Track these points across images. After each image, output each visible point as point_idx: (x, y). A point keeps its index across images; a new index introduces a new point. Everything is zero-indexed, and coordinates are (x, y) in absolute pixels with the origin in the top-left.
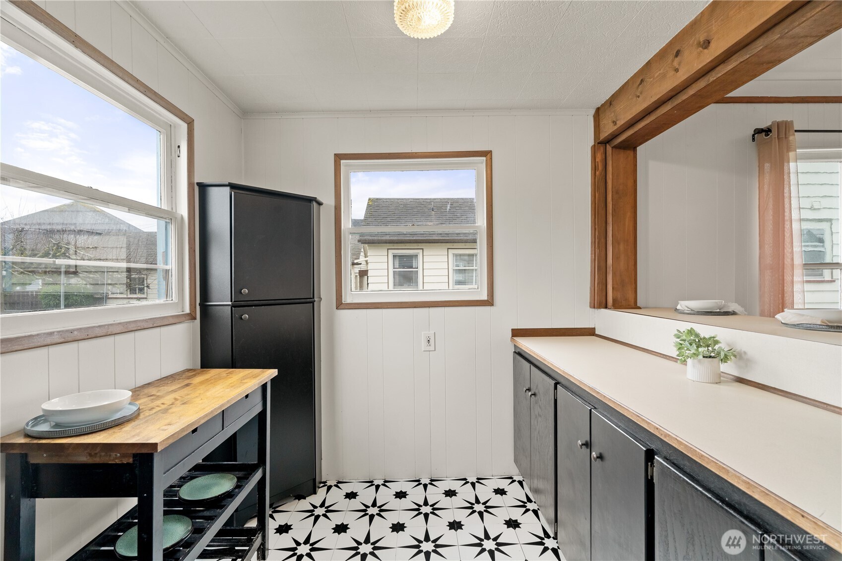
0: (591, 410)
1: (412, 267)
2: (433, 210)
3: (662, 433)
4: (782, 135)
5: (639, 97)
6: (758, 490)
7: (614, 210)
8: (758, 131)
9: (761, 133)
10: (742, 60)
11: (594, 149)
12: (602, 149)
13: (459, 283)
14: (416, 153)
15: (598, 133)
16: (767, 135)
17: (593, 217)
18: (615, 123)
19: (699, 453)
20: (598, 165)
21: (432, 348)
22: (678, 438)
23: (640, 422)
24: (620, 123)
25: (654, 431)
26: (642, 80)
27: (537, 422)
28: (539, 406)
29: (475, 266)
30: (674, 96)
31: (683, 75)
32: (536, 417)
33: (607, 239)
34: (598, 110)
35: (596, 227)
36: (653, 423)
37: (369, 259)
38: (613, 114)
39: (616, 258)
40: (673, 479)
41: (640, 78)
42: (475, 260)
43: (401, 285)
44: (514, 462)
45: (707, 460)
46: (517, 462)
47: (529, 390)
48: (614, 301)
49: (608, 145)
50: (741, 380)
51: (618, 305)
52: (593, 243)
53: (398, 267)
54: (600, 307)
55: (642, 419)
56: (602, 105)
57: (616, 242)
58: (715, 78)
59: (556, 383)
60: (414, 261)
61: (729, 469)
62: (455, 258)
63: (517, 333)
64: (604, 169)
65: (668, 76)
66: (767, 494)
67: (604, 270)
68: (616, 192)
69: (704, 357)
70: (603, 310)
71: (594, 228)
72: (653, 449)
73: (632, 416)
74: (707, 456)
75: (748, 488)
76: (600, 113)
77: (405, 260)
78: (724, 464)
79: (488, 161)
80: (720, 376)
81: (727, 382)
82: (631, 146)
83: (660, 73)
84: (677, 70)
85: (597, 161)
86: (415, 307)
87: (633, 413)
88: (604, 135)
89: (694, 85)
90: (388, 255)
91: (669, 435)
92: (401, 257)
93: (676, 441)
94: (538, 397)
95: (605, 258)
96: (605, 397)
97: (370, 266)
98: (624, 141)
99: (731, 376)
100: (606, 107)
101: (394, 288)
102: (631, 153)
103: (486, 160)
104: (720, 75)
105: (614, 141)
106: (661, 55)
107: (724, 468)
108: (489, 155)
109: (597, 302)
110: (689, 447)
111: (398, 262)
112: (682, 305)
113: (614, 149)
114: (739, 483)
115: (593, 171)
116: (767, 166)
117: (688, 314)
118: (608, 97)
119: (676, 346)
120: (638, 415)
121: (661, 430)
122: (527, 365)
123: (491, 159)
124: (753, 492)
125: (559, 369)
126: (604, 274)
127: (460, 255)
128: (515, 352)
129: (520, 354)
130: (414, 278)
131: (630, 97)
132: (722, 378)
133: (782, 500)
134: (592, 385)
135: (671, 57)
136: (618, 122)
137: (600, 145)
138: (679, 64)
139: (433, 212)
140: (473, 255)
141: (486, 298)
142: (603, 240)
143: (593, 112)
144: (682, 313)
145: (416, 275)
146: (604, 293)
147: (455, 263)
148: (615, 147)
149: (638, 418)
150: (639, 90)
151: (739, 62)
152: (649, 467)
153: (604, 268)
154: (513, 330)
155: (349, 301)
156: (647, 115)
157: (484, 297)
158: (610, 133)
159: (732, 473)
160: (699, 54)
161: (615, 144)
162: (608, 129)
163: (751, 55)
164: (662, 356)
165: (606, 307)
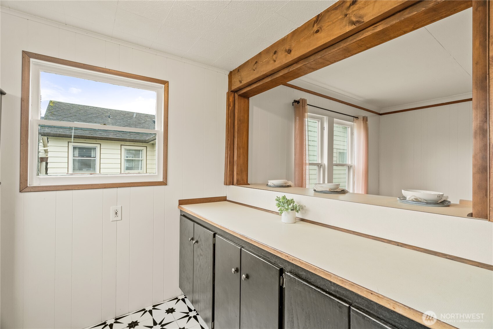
0: (241, 249)
1: (90, 157)
2: (109, 117)
3: (290, 258)
4: (303, 105)
5: (254, 70)
6: (348, 283)
7: (238, 130)
8: (295, 101)
9: (296, 102)
10: (305, 64)
11: (228, 95)
12: (233, 95)
13: (128, 168)
14: (109, 70)
15: (230, 85)
16: (298, 104)
17: (227, 132)
18: (241, 82)
19: (313, 267)
20: (230, 103)
21: (119, 218)
22: (300, 261)
23: (276, 253)
24: (244, 82)
25: (285, 258)
26: (256, 62)
27: (199, 260)
28: (201, 249)
29: (140, 158)
30: (273, 74)
31: (277, 65)
32: (198, 256)
33: (234, 146)
34: (231, 73)
35: (229, 138)
36: (284, 253)
37: (49, 149)
38: (239, 77)
39: (239, 157)
40: (298, 284)
41: (256, 60)
42: (141, 154)
43: (80, 169)
44: (180, 287)
45: (318, 271)
46: (182, 287)
47: (192, 239)
48: (237, 180)
49: (236, 94)
50: (303, 220)
51: (239, 183)
52: (227, 147)
53: (77, 156)
54: (230, 184)
55: (277, 251)
56: (233, 70)
57: (239, 148)
58: (292, 70)
59: (214, 233)
60: (92, 153)
61: (331, 274)
62: (126, 152)
63: (182, 202)
64: (234, 107)
65: (270, 63)
66: (353, 285)
67: (232, 163)
68: (239, 120)
69: (291, 210)
70: (232, 186)
71: (227, 139)
72: (282, 268)
73: (270, 250)
74: (318, 269)
75: (342, 283)
76: (232, 75)
77: (84, 151)
78: (328, 272)
79: (166, 88)
80: (296, 219)
81: (298, 221)
82: (246, 96)
83: (266, 61)
84: (275, 61)
85: (230, 101)
86: (105, 188)
87: (271, 249)
88: (234, 88)
89: (282, 71)
90: (68, 147)
91: (295, 259)
92: (80, 148)
93: (300, 262)
94: (199, 243)
95: (233, 157)
96: (251, 240)
97: (49, 155)
98: (245, 93)
99: (299, 218)
100: (236, 72)
101: (73, 172)
102: (246, 100)
103: (165, 87)
104: (294, 69)
105: (239, 92)
106: (267, 51)
107: (328, 274)
108: (166, 84)
109: (228, 182)
110: (308, 265)
111: (78, 153)
112: (271, 182)
113: (239, 96)
114: (337, 281)
115: (228, 107)
116: (297, 118)
117: (273, 187)
118: (237, 66)
119: (277, 205)
120: (274, 249)
121: (290, 257)
122: (193, 223)
123: (168, 87)
124: (345, 285)
125: (217, 225)
126: (232, 165)
127: (130, 150)
128: (181, 215)
129: (184, 216)
130: (92, 165)
131: (250, 69)
132: (296, 220)
133: (361, 287)
134: (242, 233)
135: (272, 54)
136: (242, 82)
137: (232, 92)
138: (276, 58)
139: (109, 119)
140: (139, 151)
141: (162, 180)
142: (232, 146)
143: (228, 73)
144: (270, 186)
145: (94, 163)
146: (232, 177)
147: (126, 155)
148: (240, 96)
149: (274, 251)
150: (255, 67)
151: (303, 64)
152: (281, 279)
153: (232, 162)
154: (179, 201)
155: (35, 184)
156: (258, 81)
157: (161, 179)
158: (237, 87)
159: (333, 276)
160: (286, 55)
161: (240, 93)
162: (236, 85)
163: (309, 62)
164: (265, 210)
165: (233, 185)
